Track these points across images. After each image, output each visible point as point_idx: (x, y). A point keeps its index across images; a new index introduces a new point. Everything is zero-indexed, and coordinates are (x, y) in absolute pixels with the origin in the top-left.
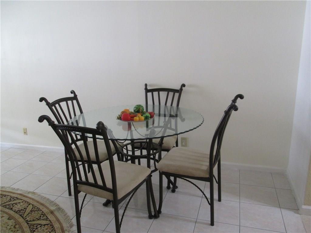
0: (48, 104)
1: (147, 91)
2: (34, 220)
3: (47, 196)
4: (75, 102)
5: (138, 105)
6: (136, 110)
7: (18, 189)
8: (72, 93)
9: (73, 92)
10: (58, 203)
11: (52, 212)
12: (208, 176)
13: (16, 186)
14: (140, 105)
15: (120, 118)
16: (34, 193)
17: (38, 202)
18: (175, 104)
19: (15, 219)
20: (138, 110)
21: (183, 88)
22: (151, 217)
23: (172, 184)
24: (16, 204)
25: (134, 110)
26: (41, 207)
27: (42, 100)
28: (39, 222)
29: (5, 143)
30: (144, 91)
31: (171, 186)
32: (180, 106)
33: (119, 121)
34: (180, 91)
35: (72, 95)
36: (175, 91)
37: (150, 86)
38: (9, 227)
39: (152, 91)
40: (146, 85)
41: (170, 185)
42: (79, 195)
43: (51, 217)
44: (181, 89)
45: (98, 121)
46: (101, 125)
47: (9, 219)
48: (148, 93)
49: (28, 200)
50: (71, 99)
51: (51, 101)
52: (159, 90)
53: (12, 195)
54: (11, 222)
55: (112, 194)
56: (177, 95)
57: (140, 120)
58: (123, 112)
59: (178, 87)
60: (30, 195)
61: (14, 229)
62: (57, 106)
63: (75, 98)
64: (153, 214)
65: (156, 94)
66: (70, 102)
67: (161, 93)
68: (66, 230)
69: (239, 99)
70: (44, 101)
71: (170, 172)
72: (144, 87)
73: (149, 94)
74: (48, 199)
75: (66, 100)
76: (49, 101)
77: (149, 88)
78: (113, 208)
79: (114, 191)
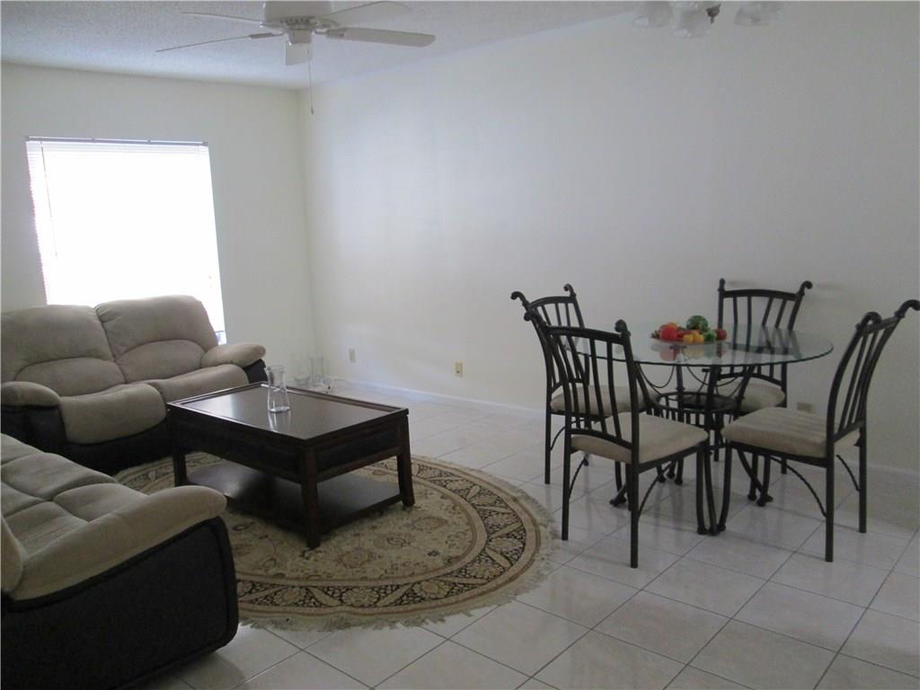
0: (525, 304)
1: (723, 294)
2: (484, 505)
3: (506, 479)
4: (571, 306)
5: (695, 317)
6: (692, 326)
7: (451, 463)
8: (566, 289)
9: (568, 288)
10: (524, 490)
11: (515, 500)
12: (821, 455)
13: (447, 459)
14: (699, 317)
15: (656, 336)
16: (479, 471)
17: (489, 484)
18: (784, 325)
19: (452, 499)
20: (697, 324)
21: (806, 290)
22: (702, 530)
23: (760, 490)
24: (451, 481)
25: (688, 326)
26: (495, 491)
27: (515, 295)
28: (493, 508)
29: (416, 391)
30: (717, 293)
31: (758, 493)
32: (795, 328)
33: (654, 341)
34: (797, 298)
35: (567, 294)
36: (786, 296)
37: (732, 283)
38: (444, 508)
39: (735, 294)
40: (722, 282)
41: (755, 492)
42: (573, 456)
43: (512, 505)
44: (801, 293)
45: (618, 319)
46: (621, 326)
47: (442, 498)
48: (725, 300)
49: (472, 479)
50: (565, 300)
51: (530, 299)
52: (750, 293)
53: (442, 469)
54: (447, 502)
55: (630, 452)
56: (790, 305)
57: (694, 342)
58: (663, 327)
59: (795, 289)
60: (474, 474)
61: (453, 511)
62: (540, 309)
63: (572, 299)
64: (707, 524)
65: (742, 301)
66: (562, 306)
67: (754, 299)
68: (541, 524)
69: (911, 309)
70: (518, 299)
71: (747, 441)
72: (718, 286)
73: (728, 302)
74: (506, 482)
75: (555, 300)
76: (527, 299)
77: (727, 288)
78: (630, 509)
79: (633, 446)
